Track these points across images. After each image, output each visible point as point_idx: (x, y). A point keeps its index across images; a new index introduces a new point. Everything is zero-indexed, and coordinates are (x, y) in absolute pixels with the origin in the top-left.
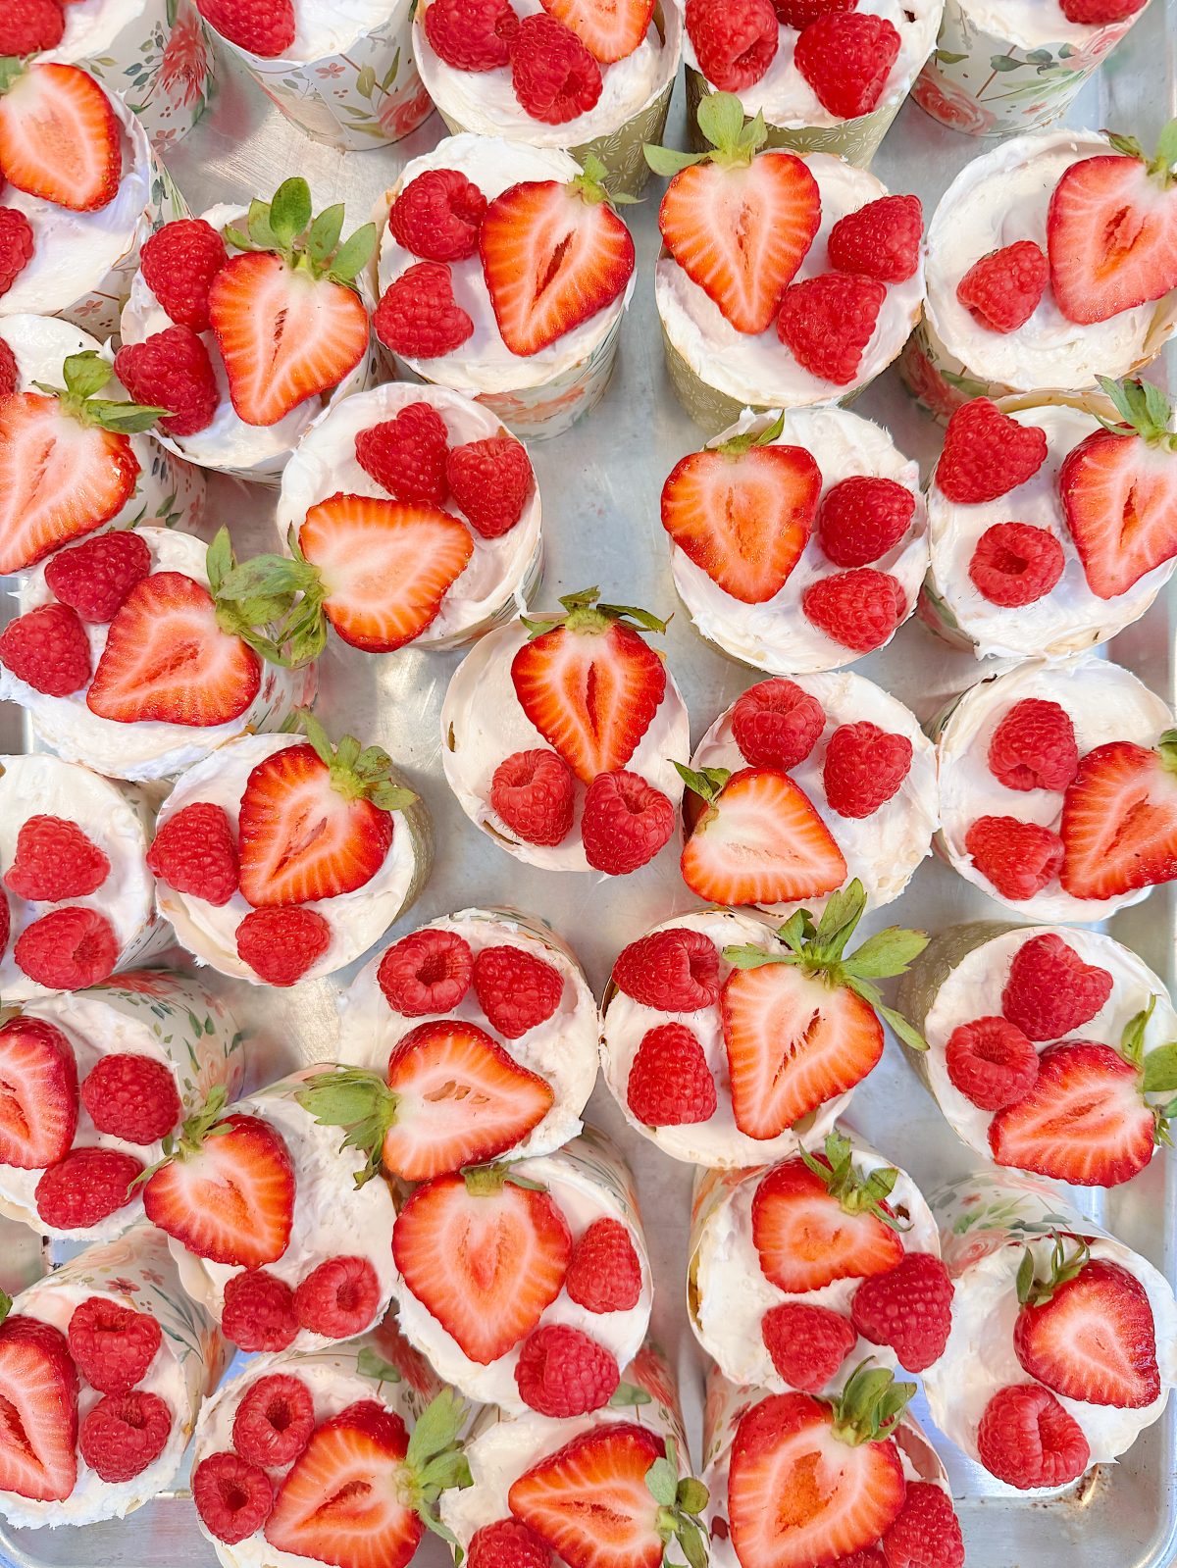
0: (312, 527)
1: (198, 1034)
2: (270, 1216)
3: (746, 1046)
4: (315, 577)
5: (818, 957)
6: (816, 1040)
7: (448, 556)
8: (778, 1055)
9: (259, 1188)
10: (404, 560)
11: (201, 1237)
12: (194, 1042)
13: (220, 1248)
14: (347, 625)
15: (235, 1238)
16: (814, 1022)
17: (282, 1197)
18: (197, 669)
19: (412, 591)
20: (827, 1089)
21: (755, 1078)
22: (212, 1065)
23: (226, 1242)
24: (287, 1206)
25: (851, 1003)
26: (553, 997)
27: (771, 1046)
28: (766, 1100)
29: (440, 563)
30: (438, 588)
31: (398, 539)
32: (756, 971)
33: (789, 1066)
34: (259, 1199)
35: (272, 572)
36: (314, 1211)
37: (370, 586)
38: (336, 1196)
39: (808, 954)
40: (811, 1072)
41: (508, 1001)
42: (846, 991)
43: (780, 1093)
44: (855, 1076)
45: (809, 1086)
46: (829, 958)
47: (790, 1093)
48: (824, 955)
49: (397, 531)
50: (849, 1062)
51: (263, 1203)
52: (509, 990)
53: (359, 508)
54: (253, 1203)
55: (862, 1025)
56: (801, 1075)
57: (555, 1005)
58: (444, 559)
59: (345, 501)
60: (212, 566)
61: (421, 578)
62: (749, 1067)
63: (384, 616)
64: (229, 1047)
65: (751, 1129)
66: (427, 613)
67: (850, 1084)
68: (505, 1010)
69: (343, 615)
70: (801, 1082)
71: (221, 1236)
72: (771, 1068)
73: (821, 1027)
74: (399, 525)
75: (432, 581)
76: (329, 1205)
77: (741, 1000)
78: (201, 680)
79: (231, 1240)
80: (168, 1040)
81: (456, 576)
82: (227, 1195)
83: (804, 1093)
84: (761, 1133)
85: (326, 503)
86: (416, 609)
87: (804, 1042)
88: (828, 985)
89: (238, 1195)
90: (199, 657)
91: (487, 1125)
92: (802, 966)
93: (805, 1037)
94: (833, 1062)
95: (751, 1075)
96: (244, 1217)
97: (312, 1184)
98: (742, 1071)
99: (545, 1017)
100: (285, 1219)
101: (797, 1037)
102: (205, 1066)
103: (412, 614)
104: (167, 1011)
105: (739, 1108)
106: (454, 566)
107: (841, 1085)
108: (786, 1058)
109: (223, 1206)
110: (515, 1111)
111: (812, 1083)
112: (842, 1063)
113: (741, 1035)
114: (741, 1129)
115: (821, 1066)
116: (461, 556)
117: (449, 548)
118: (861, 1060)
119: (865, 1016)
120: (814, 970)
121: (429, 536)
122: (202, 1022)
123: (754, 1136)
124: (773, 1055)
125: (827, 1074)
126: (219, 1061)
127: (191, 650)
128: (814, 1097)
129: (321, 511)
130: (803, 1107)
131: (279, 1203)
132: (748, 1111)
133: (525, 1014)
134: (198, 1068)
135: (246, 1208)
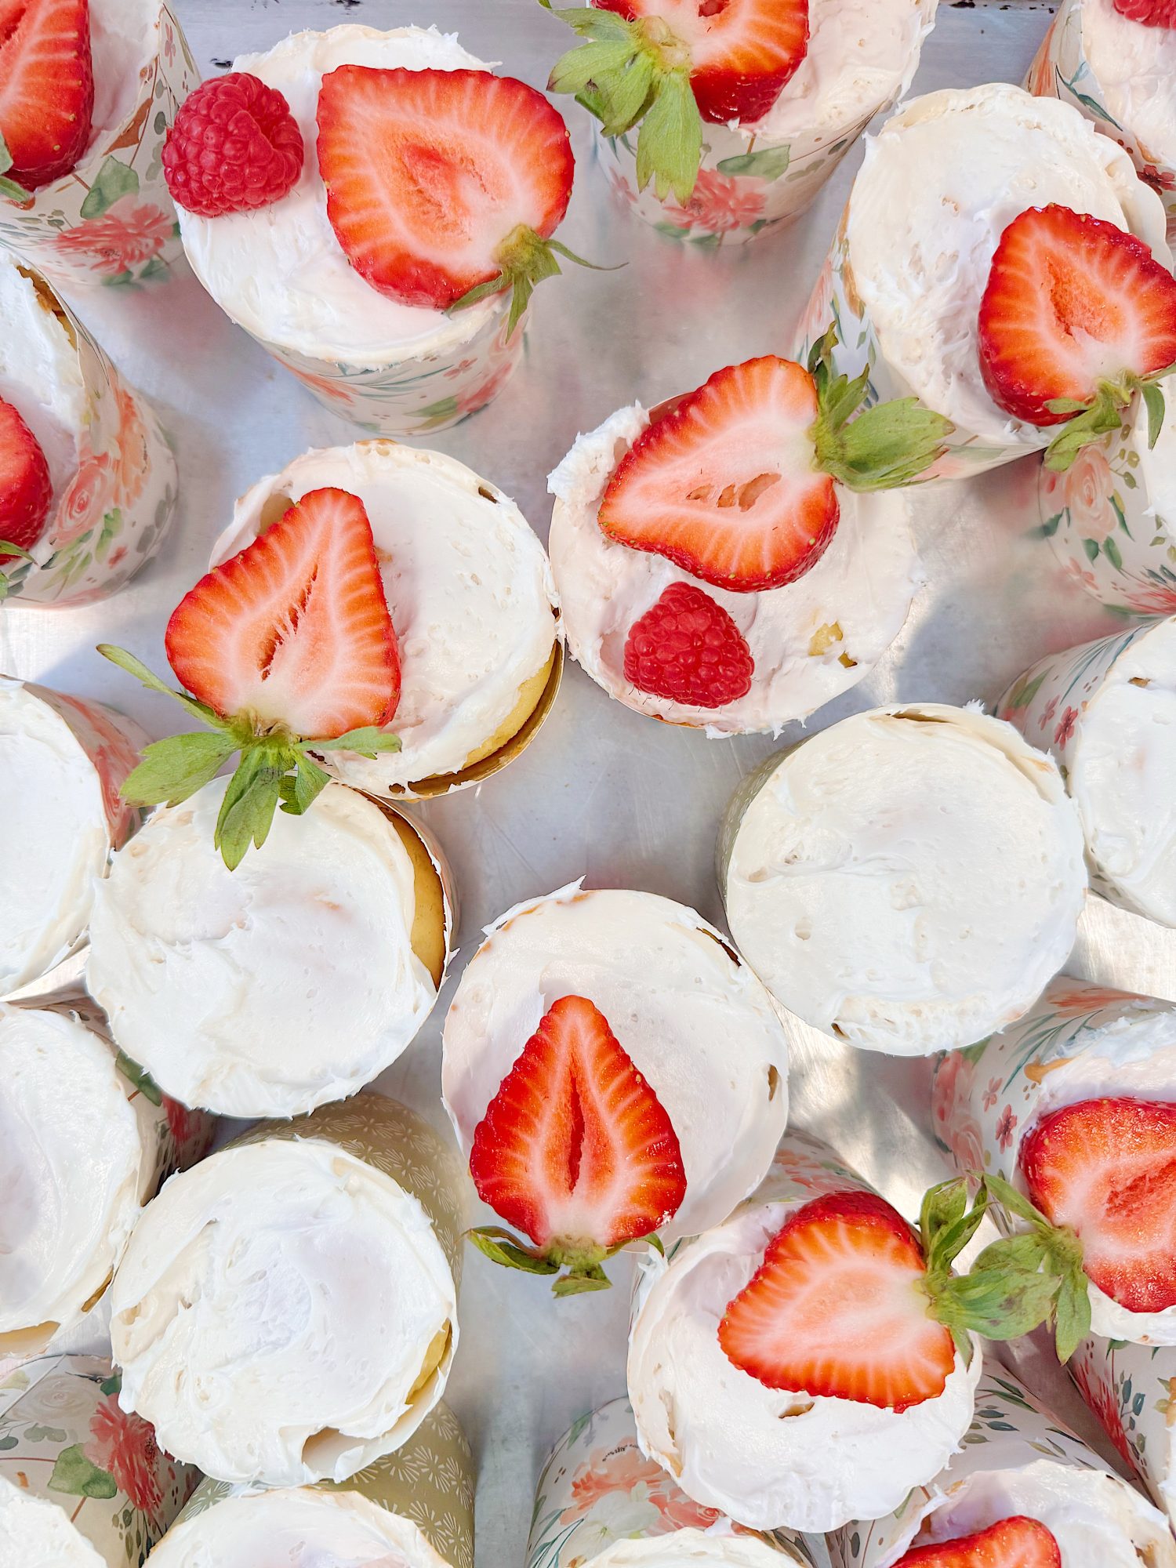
0: (937, 1370)
1: (1109, 543)
2: (1021, 274)
3: (362, 615)
4: (935, 1302)
5: (271, 752)
6: (262, 636)
7: (754, 1322)
8: (314, 608)
9: (1031, 316)
10: (812, 1320)
11: (1125, 264)
12: (1117, 534)
13: (1103, 243)
14: (893, 1242)
15: (1077, 252)
16: (268, 660)
17: (1000, 299)
18: (1111, 1179)
19: (802, 1279)
20: (241, 571)
21: (343, 573)
22: (1090, 501)
23: (1091, 252)
24: (997, 284)
25: (217, 694)
26: (636, 656)
27: (325, 619)
28: (325, 545)
29: (763, 1314)
30: (767, 1282)
31: (820, 1346)
32: (357, 724)
33: (298, 595)
34: (1031, 301)
35: (995, 1310)
36: (963, 273)
37: (862, 1288)
38: (929, 288)
39: (285, 753)
40: (265, 589)
41: (695, 635)
42: (224, 710)
43: (307, 555)
44: (202, 593)
45: (266, 571)
46: (256, 753)
47: (292, 558)
48: (264, 755)
49: (821, 1357)
50: (212, 612)
51: (1027, 293)
52: (696, 652)
53: (872, 1389)
54: (1042, 298)
55: (200, 665)
56: (279, 585)
57: (631, 645)
58: (757, 1318)
59: (890, 1398)
60: (1082, 1311)
61: (790, 1296)
62: (351, 587)
63: (841, 1250)
64: (1064, 519)
65: (343, 501)
66: (782, 1251)
67: (208, 581)
68: (697, 623)
69: (899, 1254)
70: (278, 574)
71: (1097, 259)
72: (322, 589)
73: (257, 653)
74: (819, 1363)
75: (776, 1292)
76: (941, 279)
77: (373, 679)
78: (1104, 1164)
79: (1083, 252)
80: (1158, 540)
81: (742, 1296)
82: (1077, 315)
83: (271, 559)
84: (328, 498)
85: (918, 1399)
86: (797, 1257)
87: (281, 631)
88: (252, 715)
89: (1062, 314)
90: (1107, 1194)
91: (680, 461)
92: (292, 739)
93: (278, 637)
94: (235, 608)
95: (348, 577)
96: (1058, 280)
97: (958, 313)
98: (363, 580)
99: (640, 628)
100: (1001, 268)
101: (290, 637)
102: (1101, 500)
103: (803, 1249)
104: (1153, 574)
105: (361, 528)
106: (744, 1309)
107: (221, 578)
108: (304, 605)
109: (1086, 301)
110: (646, 491)
111: (263, 578)
112: (221, 608)
113: (369, 630)
114: (355, 501)
115: (251, 601)
116: (734, 1321)
117: (750, 1331)
118: (196, 617)
119: (199, 677)
120: (275, 734)
121: (778, 1348)
122: (1103, 557)
123: (337, 493)
124: (320, 607)
125: (243, 591)
126: (1078, 504)
127: (1118, 1201)
128: (258, 556)
129: (924, 1389)
130: (272, 541)
131: (1008, 293)
132: (349, 526)
133: (667, 625)
134: (1112, 500)
135: (1054, 293)
